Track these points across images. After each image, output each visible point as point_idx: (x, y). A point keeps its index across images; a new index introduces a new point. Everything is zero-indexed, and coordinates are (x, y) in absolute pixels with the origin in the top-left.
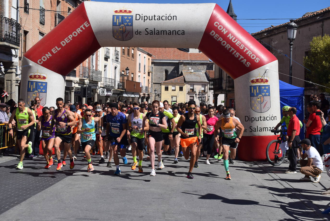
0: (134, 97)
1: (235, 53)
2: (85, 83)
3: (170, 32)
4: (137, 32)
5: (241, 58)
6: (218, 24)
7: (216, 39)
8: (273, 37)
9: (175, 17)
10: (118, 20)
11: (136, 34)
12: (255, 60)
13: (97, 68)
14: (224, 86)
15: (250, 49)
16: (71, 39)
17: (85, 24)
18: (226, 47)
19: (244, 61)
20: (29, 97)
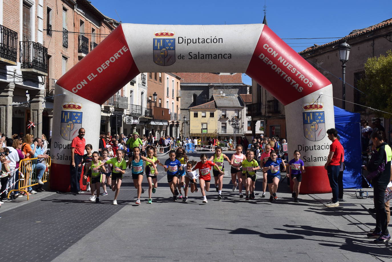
0: (163, 125)
1: (287, 78)
2: (110, 111)
3: (215, 55)
4: (180, 56)
5: (293, 83)
6: (268, 46)
7: (266, 62)
8: (318, 58)
9: (221, 40)
10: (159, 44)
11: (178, 58)
12: (308, 85)
13: (123, 94)
14: (263, 111)
15: (302, 73)
16: (108, 65)
17: (123, 48)
18: (276, 71)
19: (296, 86)
20: (63, 128)
